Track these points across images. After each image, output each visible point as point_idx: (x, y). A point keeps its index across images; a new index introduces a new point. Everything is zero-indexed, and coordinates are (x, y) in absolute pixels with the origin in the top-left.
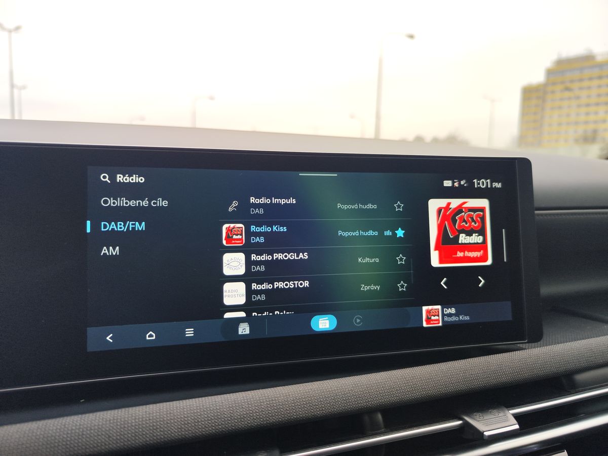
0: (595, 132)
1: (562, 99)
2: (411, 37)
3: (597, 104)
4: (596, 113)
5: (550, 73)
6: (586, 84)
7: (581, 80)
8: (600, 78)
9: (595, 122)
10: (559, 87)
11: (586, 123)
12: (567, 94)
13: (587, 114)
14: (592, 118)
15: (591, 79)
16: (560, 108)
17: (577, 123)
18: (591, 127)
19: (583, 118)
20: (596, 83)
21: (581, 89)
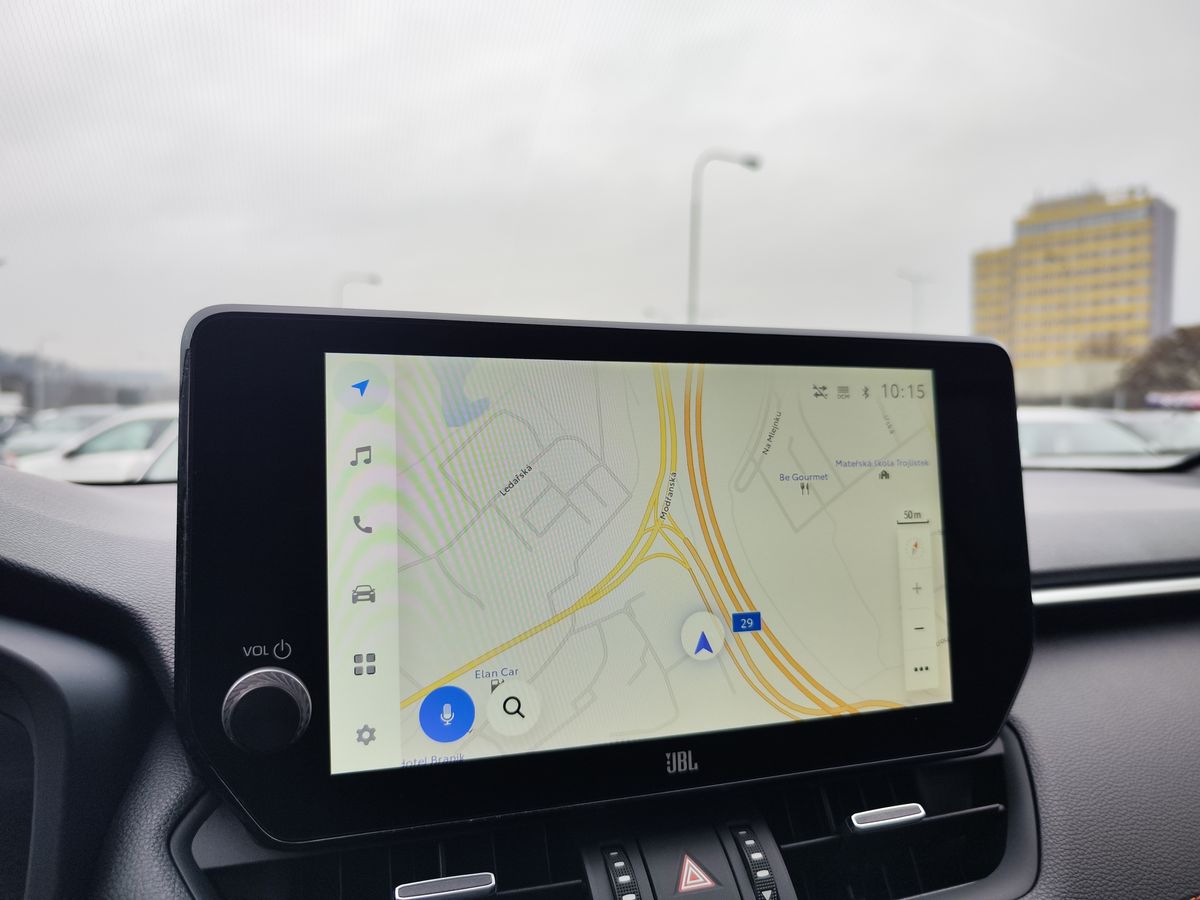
0: (1112, 336)
1: (1047, 276)
2: (752, 163)
3: (1114, 285)
4: (1112, 301)
5: (1022, 227)
6: (1090, 246)
7: (1080, 240)
8: (1115, 235)
9: (1113, 317)
10: (1039, 255)
11: (1094, 319)
12: (1056, 267)
13: (1096, 303)
14: (1105, 310)
15: (1098, 238)
16: (1045, 292)
17: (1078, 321)
18: (1104, 327)
19: (1088, 311)
20: (1107, 245)
21: (1081, 256)
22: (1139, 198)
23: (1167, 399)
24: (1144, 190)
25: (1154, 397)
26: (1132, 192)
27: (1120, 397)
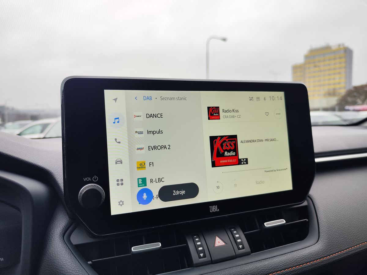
0: (334, 89)
1: (314, 72)
3: (334, 74)
4: (334, 79)
5: (307, 57)
6: (327, 62)
7: (324, 61)
8: (335, 59)
9: (334, 84)
10: (312, 65)
11: (329, 85)
12: (317, 69)
13: (329, 80)
14: (332, 82)
15: (329, 60)
16: (314, 77)
17: (324, 85)
18: (332, 87)
19: (327, 82)
20: (333, 62)
21: (324, 66)
22: (342, 47)
23: (351, 108)
24: (343, 45)
25: (347, 107)
26: (339, 45)
27: (337, 108)
